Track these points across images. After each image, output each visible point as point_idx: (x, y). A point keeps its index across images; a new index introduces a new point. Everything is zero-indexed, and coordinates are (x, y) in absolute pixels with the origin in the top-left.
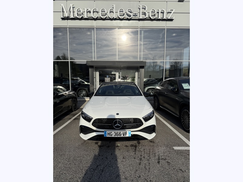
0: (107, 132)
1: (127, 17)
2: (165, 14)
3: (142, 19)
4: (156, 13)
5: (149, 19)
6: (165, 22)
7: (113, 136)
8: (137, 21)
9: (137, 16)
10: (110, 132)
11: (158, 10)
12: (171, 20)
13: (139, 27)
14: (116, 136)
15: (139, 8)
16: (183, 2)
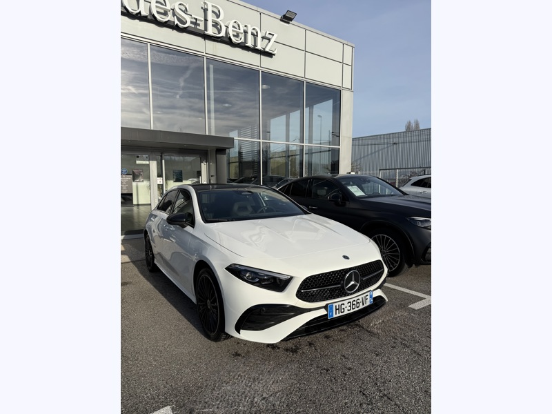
0: (334, 305)
1: (176, 22)
2: (259, 39)
3: (213, 36)
4: (242, 31)
5: (228, 40)
6: (257, 56)
7: (346, 312)
8: (200, 38)
9: (199, 25)
10: (340, 303)
11: (246, 26)
12: (270, 55)
13: (204, 54)
14: (352, 311)
15: (202, 8)
16: (289, 23)
